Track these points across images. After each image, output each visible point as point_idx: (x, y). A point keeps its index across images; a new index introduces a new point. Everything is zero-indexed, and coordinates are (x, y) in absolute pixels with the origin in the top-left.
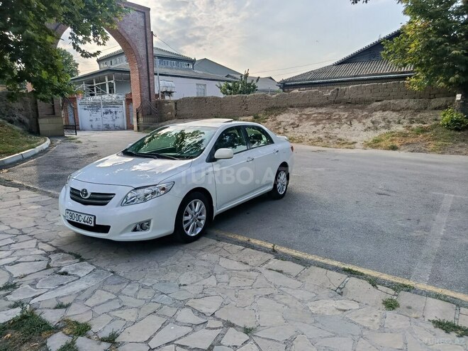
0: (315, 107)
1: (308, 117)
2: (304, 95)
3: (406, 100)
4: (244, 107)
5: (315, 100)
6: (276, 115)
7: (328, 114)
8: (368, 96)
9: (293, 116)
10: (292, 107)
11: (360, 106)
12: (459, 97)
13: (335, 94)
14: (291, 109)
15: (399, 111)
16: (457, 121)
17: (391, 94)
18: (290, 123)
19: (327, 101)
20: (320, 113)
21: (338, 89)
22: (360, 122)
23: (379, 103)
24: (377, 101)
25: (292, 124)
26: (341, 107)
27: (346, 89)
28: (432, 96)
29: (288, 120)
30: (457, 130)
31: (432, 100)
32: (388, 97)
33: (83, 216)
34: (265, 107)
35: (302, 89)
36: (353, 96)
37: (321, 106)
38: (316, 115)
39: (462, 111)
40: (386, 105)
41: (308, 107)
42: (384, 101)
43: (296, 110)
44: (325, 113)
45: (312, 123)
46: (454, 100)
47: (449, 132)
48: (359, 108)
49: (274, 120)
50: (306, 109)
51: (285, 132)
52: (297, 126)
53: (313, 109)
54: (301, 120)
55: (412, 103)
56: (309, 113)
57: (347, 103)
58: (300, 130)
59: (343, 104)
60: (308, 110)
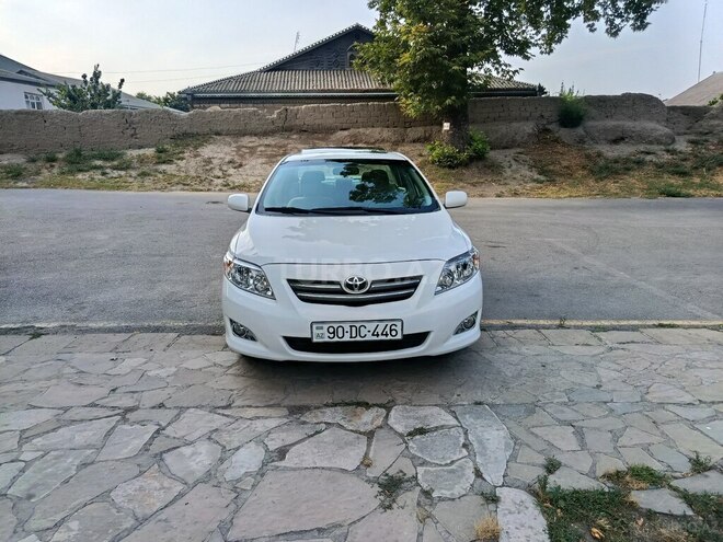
0: (255, 135)
1: (252, 151)
2: (236, 116)
3: (378, 129)
4: (130, 132)
5: (254, 124)
6: (196, 148)
7: (281, 147)
8: (330, 121)
9: (227, 149)
10: (218, 134)
11: (320, 136)
12: (446, 126)
13: (283, 116)
14: (218, 137)
15: (373, 143)
16: (448, 157)
17: (360, 120)
18: (227, 160)
19: (272, 127)
20: (267, 146)
21: (286, 110)
23: (346, 133)
24: (342, 130)
25: (230, 162)
26: (295, 137)
27: (298, 110)
28: (407, 125)
29: (222, 155)
30: (450, 167)
32: (356, 125)
34: (170, 133)
35: (223, 105)
36: (309, 121)
37: (265, 134)
38: (263, 149)
39: (453, 145)
40: (355, 136)
41: (244, 135)
42: (352, 130)
43: (228, 139)
44: (275, 146)
45: (260, 161)
46: (440, 131)
47: (442, 171)
48: (319, 139)
49: (196, 156)
50: (242, 139)
51: (226, 175)
52: (241, 166)
53: (254, 139)
54: (242, 156)
55: (386, 133)
56: (250, 145)
57: (302, 131)
58: (249, 172)
59: (297, 133)
60: (246, 141)
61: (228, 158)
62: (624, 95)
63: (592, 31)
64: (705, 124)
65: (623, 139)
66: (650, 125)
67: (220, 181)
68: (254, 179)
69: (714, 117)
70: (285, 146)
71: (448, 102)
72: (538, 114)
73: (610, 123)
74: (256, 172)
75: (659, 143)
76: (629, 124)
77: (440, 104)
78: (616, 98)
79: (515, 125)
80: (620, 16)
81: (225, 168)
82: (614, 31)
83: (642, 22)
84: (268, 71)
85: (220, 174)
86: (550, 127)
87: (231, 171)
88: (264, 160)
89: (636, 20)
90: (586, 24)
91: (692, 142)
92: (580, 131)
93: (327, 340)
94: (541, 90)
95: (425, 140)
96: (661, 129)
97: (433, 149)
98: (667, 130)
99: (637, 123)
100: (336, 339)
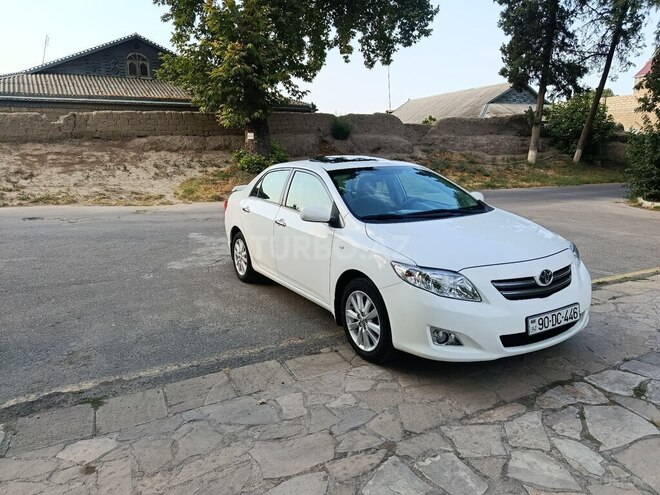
0: (40, 142)
1: (42, 159)
2: (14, 121)
3: (178, 137)
5: (38, 130)
7: (75, 155)
8: (125, 129)
9: (8, 158)
11: (116, 143)
12: (251, 136)
13: (72, 122)
15: (176, 151)
17: (157, 128)
18: (12, 170)
19: (60, 133)
20: (57, 153)
21: (75, 115)
22: (138, 167)
23: (144, 140)
24: (139, 137)
25: (17, 172)
26: (87, 144)
27: (88, 116)
28: (206, 134)
29: (4, 165)
31: (208, 138)
32: (154, 133)
33: (563, 312)
36: (102, 127)
37: (51, 141)
38: (53, 157)
40: (155, 143)
41: (26, 142)
42: (150, 138)
43: (5, 147)
44: (68, 154)
45: (55, 170)
48: (117, 147)
50: (23, 146)
51: (18, 188)
52: (32, 176)
53: (38, 146)
54: (30, 165)
55: (187, 141)
56: (36, 153)
57: (94, 138)
58: (47, 183)
59: (89, 140)
60: (29, 148)
61: (13, 169)
62: (376, 114)
63: (347, 62)
64: (430, 137)
65: (379, 149)
66: (396, 138)
67: (14, 194)
68: (57, 190)
69: (434, 132)
70: (80, 153)
71: (256, 114)
72: (316, 128)
73: (370, 136)
74: (55, 183)
75: (405, 152)
76: (382, 137)
77: (249, 116)
78: (370, 116)
79: (300, 136)
80: (373, 52)
81: (13, 179)
82: (370, 64)
83: (388, 58)
84: (36, 73)
85: (10, 186)
86: (326, 139)
87: (23, 182)
88: (60, 169)
89: (384, 57)
90: (342, 56)
91: (424, 151)
92: (349, 142)
93: (538, 331)
94: (314, 107)
95: (227, 148)
96: (405, 142)
97: (239, 157)
98: (407, 142)
99: (387, 136)
100: (544, 329)
